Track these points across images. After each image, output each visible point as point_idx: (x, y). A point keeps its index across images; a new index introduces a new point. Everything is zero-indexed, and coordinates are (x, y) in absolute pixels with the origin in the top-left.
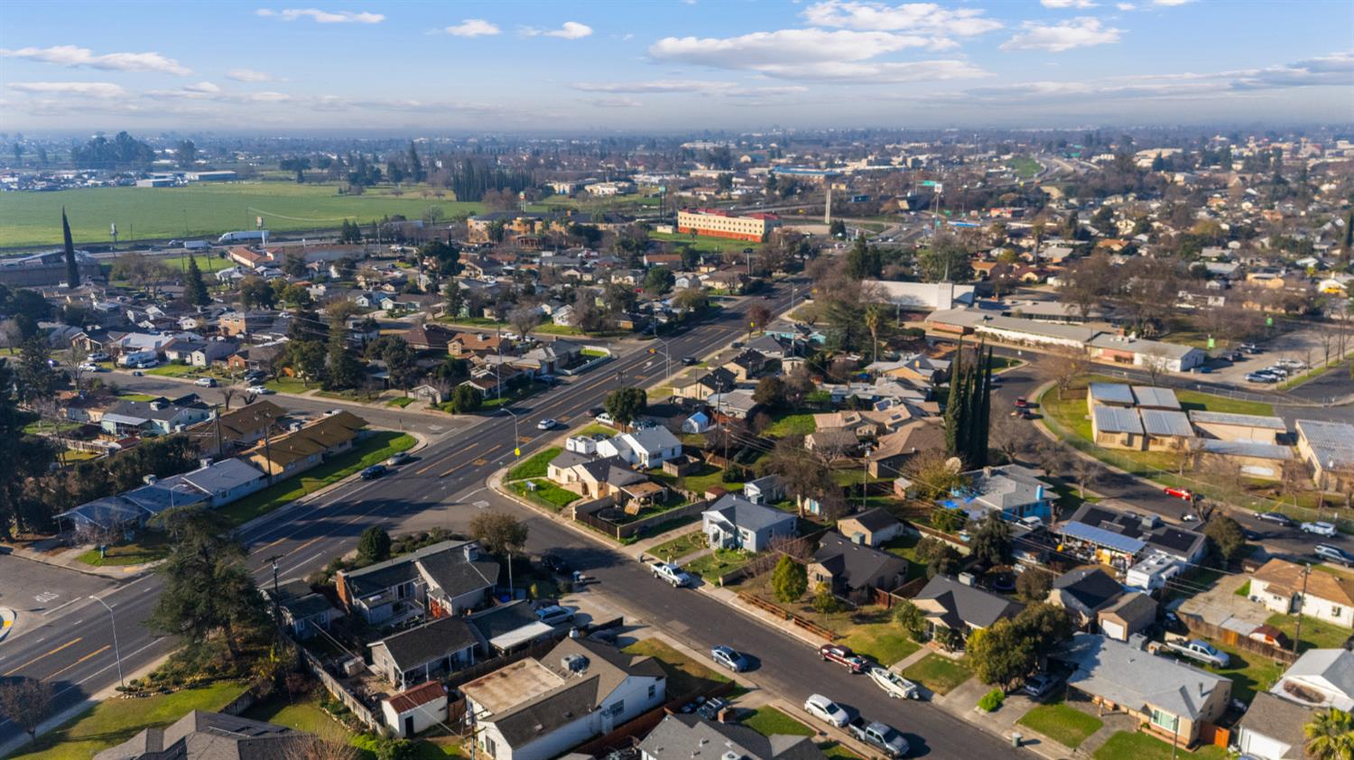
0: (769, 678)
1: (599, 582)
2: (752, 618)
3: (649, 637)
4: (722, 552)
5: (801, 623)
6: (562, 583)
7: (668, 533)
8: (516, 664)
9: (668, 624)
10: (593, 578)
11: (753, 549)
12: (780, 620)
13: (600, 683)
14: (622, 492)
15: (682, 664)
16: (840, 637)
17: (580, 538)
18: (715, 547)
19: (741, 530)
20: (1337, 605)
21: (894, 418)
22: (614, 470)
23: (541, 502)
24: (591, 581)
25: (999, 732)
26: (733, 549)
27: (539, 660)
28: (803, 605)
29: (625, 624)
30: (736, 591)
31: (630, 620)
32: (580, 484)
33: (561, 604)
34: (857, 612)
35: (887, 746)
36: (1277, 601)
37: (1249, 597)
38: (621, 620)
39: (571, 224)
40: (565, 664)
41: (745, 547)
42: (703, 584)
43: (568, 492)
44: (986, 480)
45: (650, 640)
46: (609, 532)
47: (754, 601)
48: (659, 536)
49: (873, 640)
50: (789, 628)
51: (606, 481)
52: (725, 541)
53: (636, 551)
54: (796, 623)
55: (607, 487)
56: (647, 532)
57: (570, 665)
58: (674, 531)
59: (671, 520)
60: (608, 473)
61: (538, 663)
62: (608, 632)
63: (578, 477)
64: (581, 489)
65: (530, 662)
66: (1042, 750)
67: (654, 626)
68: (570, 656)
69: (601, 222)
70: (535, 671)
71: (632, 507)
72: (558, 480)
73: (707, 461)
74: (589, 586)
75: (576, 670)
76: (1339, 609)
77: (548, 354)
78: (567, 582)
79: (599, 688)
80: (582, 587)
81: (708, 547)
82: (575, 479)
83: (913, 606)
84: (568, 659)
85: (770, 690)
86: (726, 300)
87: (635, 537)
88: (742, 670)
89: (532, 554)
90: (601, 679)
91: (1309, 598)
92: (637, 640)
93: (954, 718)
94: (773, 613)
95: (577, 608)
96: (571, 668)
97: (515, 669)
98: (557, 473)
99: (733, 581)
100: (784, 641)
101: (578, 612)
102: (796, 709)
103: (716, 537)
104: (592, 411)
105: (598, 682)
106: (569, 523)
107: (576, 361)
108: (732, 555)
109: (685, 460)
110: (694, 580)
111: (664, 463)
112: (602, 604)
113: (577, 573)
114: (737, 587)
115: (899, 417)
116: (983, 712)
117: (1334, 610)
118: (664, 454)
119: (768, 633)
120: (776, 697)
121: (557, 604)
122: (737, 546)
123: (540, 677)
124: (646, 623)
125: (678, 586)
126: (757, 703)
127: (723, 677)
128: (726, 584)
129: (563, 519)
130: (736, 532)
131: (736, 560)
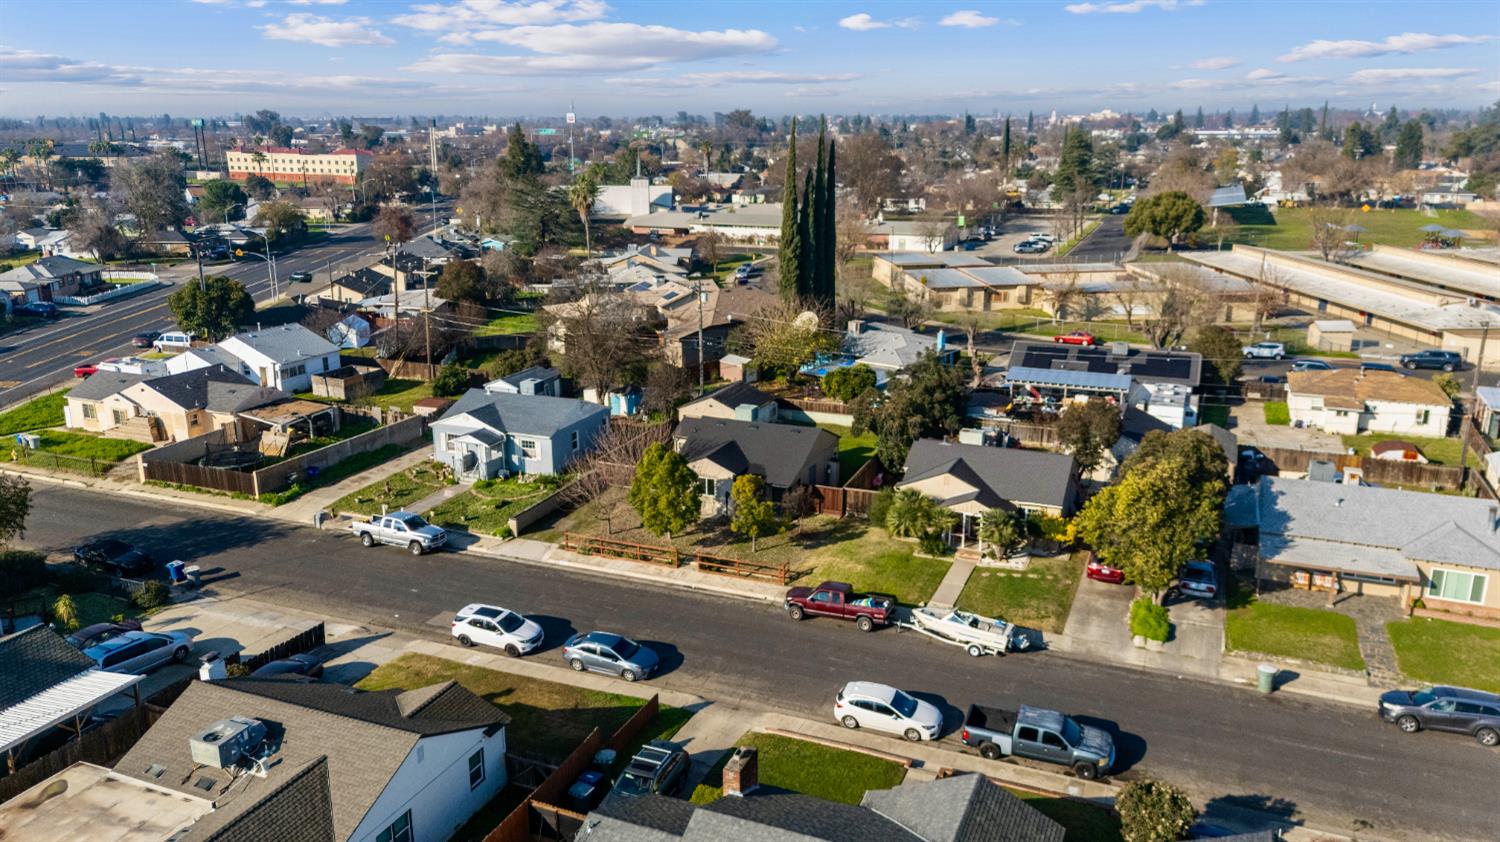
0: (714, 676)
1: (237, 575)
2: (606, 577)
3: (399, 654)
4: (489, 485)
5: (709, 565)
6: (139, 588)
7: (363, 474)
8: (33, 792)
9: (432, 621)
10: (219, 570)
11: (548, 470)
12: (666, 569)
13: (332, 781)
14: (244, 421)
15: (509, 692)
16: (799, 575)
17: (166, 509)
18: (469, 480)
19: (518, 439)
20: (1423, 408)
21: (667, 297)
22: (216, 389)
23: (59, 465)
24: (218, 576)
25: (1213, 674)
26: (506, 478)
27: (112, 767)
28: (694, 538)
29: (328, 640)
30: (550, 540)
31: (338, 631)
32: (145, 422)
33: (146, 630)
34: (797, 531)
35: (1076, 753)
36: (1342, 418)
37: (1292, 424)
38: (318, 632)
39: (56, 158)
40: (207, 755)
41: (529, 470)
42: (475, 539)
43: (118, 442)
44: (854, 340)
45: (403, 659)
46: (232, 488)
47: (595, 549)
48: (346, 482)
49: (860, 567)
50: (691, 578)
51: (204, 406)
52: (489, 464)
53: (304, 511)
54: (702, 567)
55: (209, 420)
56: (315, 478)
57: (224, 751)
58: (374, 470)
59: (362, 454)
60: (205, 394)
61: (111, 773)
62: (296, 659)
63: (137, 408)
64: (148, 430)
65: (80, 777)
66: (1305, 685)
67: (403, 632)
68: (218, 728)
69: (107, 155)
70: (103, 797)
71: (274, 442)
72: (90, 427)
73: (391, 375)
74: (211, 587)
75: (245, 763)
76: (1427, 413)
77: (38, 275)
78: (154, 583)
79: (335, 795)
80: (195, 589)
81: (455, 483)
82: (131, 413)
83: (914, 493)
84: (211, 738)
85: (736, 700)
86: (332, 227)
87: (295, 488)
88: (651, 673)
89: (50, 550)
90: (332, 766)
91: (1380, 406)
92: (375, 666)
93: (1111, 667)
94: (645, 558)
95: (194, 632)
96: (225, 763)
97: (29, 806)
98: (88, 412)
99: (538, 522)
100: (697, 603)
101: (196, 639)
102: (817, 725)
103: (471, 462)
104: (141, 337)
105: (324, 777)
106: (133, 487)
107: (94, 286)
108: (510, 486)
109: (353, 372)
110: (453, 537)
111: (314, 379)
112: (257, 614)
113: (176, 563)
114: (548, 533)
115: (673, 294)
116: (1154, 645)
117: (1419, 416)
118: (309, 368)
119: (660, 595)
120: (757, 712)
121: (140, 629)
122: (513, 472)
123: (122, 810)
124: (375, 629)
125: (424, 552)
126: (726, 733)
127: (618, 697)
128: (522, 532)
129: (117, 486)
130: (508, 446)
131: (524, 494)
